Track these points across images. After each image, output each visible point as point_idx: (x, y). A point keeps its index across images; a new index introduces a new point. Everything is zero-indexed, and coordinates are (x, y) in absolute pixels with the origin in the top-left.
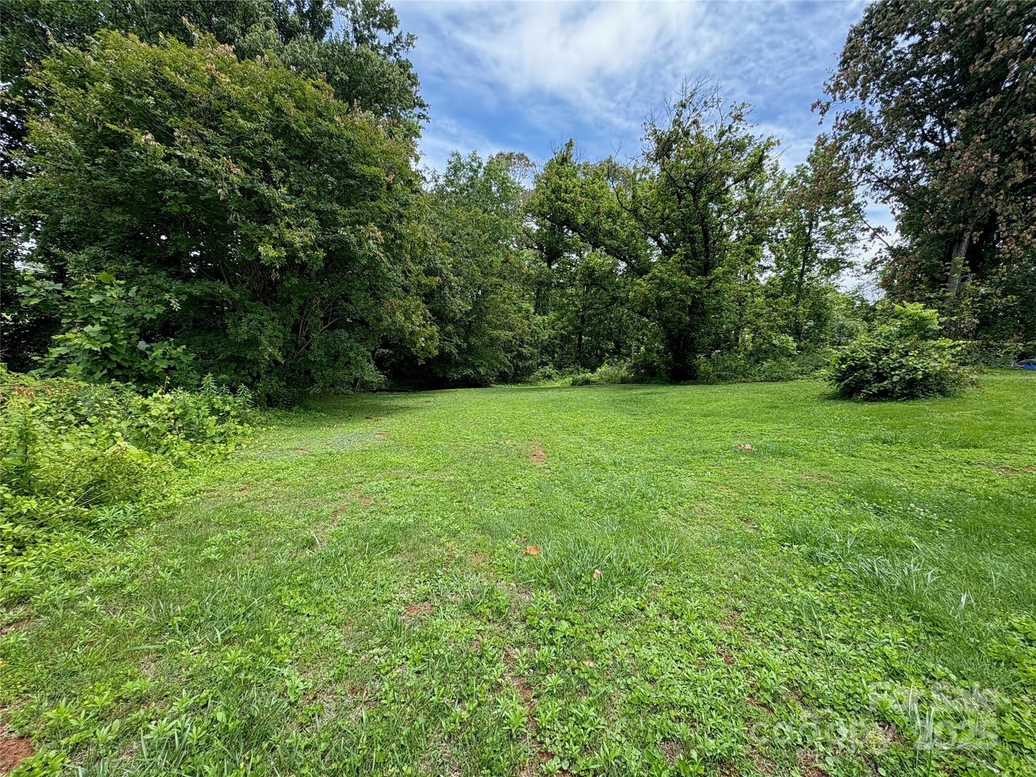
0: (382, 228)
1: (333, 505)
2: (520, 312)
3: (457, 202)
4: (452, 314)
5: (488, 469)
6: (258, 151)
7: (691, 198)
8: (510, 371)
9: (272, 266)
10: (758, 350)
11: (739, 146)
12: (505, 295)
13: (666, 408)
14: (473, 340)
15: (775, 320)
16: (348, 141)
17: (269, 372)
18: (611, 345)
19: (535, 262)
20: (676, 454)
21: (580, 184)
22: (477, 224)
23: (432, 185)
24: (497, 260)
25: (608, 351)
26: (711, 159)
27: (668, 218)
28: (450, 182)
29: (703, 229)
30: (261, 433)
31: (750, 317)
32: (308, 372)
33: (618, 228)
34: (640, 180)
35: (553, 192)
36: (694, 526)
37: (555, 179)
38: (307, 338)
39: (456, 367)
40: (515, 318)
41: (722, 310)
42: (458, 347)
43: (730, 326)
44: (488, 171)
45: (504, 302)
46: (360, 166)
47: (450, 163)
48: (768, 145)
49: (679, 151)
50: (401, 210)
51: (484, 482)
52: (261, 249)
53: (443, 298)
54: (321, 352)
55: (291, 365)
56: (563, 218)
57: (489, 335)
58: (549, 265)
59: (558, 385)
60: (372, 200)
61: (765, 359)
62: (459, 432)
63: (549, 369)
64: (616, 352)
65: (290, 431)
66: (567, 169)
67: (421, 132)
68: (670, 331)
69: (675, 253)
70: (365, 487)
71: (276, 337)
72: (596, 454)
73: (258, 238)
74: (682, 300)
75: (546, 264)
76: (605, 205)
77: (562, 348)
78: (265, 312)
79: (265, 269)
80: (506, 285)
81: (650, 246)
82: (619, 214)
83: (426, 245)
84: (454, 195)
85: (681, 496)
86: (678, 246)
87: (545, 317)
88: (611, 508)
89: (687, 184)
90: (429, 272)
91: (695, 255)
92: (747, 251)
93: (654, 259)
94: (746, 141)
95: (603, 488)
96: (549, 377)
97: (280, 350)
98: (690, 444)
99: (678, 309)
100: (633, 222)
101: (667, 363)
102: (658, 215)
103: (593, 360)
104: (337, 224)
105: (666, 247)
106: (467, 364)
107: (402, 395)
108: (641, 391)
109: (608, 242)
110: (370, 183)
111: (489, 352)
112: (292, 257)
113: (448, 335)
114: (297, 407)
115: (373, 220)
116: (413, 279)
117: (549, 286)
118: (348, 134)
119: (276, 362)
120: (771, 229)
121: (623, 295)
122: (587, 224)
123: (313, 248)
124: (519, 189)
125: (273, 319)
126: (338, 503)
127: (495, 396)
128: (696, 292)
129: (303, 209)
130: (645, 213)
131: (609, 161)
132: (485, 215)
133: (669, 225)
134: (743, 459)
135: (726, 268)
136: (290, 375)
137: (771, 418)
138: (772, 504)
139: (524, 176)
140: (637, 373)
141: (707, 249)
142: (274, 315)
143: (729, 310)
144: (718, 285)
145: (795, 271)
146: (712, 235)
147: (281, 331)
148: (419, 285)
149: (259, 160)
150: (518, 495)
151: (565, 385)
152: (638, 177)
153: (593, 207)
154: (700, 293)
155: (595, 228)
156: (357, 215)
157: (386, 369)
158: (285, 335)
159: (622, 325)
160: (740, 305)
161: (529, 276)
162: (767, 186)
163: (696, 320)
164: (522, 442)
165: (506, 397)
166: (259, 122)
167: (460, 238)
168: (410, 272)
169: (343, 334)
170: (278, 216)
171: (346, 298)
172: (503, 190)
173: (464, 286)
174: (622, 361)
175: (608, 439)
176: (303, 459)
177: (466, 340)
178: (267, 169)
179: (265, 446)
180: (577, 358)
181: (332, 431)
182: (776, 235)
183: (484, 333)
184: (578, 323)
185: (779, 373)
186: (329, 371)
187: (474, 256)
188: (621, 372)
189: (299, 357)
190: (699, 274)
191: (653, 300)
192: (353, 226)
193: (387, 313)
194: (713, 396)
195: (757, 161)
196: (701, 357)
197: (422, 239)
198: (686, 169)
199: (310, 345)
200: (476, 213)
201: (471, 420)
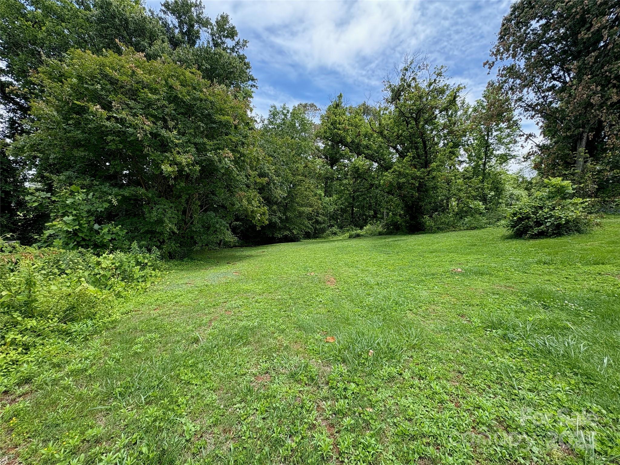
0: (232, 151)
1: (209, 317)
2: (316, 196)
3: (276, 134)
4: (275, 199)
5: (301, 291)
6: (160, 111)
7: (414, 123)
8: (311, 231)
9: (169, 177)
10: (461, 211)
11: (441, 91)
12: (307, 186)
13: (407, 249)
14: (288, 214)
15: (470, 192)
16: (211, 102)
17: (170, 239)
18: (372, 213)
19: (323, 166)
20: (415, 276)
21: (347, 119)
22: (288, 146)
23: (261, 124)
24: (301, 166)
25: (369, 216)
26: (424, 100)
27: (401, 135)
28: (271, 123)
29: (423, 141)
30: (166, 275)
31: (455, 192)
32: (192, 238)
33: (372, 143)
34: (383, 114)
35: (332, 124)
36: (429, 320)
37: (333, 117)
38: (191, 217)
39: (279, 231)
40: (313, 200)
41: (438, 188)
42: (280, 218)
43: (443, 197)
44: (293, 114)
45: (306, 190)
46: (219, 116)
47: (271, 111)
48: (459, 89)
49: (405, 96)
50: (243, 140)
51: (299, 298)
52: (163, 167)
53: (270, 190)
54: (200, 226)
55: (182, 234)
56: (338, 139)
57: (298, 210)
58: (332, 167)
59: (341, 238)
60: (226, 135)
61: (465, 216)
62: (283, 269)
63: (335, 229)
64: (375, 216)
65: (183, 273)
66: (339, 111)
67: (253, 95)
68: (406, 202)
69: (407, 156)
70: (228, 305)
71: (173, 218)
72: (366, 279)
73: (161, 161)
74: (412, 184)
75: (330, 167)
76: (363, 130)
77: (342, 216)
78: (166, 203)
79: (166, 179)
80: (307, 180)
81: (391, 153)
82: (372, 135)
83: (258, 159)
84: (274, 130)
85: (420, 302)
86: (408, 151)
87: (331, 198)
88: (377, 312)
89: (411, 115)
90: (261, 175)
91: (419, 156)
92: (450, 152)
93: (395, 160)
94: (445, 88)
95: (371, 299)
96: (335, 234)
97: (175, 225)
98: (424, 270)
99: (411, 189)
100: (380, 139)
101: (406, 222)
102: (395, 134)
103: (361, 222)
104: (206, 150)
105: (402, 153)
106: (286, 228)
107: (248, 248)
109: (366, 152)
110: (225, 126)
111: (299, 220)
112: (181, 171)
113: (274, 212)
114: (186, 259)
115: (227, 147)
116: (252, 179)
117: (332, 179)
118: (211, 98)
119: (174, 233)
120: (464, 138)
121: (377, 182)
122: (353, 142)
123: (193, 165)
124: (312, 124)
125: (171, 207)
126: (212, 315)
127: (303, 246)
128: (421, 178)
129: (186, 142)
130: (387, 133)
131: (364, 104)
132: (293, 140)
133: (402, 139)
134: (457, 277)
135: (438, 163)
136: (182, 240)
137: (472, 252)
138: (477, 305)
139: (314, 116)
140: (388, 229)
141: (426, 153)
142: (171, 205)
143: (441, 188)
144: (434, 174)
145: (480, 163)
146: (429, 144)
147: (176, 214)
148: (256, 183)
149: (161, 116)
150: (320, 306)
151: (345, 238)
152: (382, 112)
153: (356, 132)
154: (423, 179)
155: (358, 144)
156: (218, 144)
157: (238, 233)
158: (178, 217)
159: (377, 201)
160: (448, 184)
161: (320, 174)
162: (459, 113)
163: (422, 195)
164: (321, 273)
165: (310, 246)
166: (160, 95)
167: (279, 154)
168: (250, 176)
169: (212, 214)
170: (172, 148)
171: (213, 193)
172: (303, 125)
173: (282, 182)
174: (379, 222)
175: (373, 269)
176: (191, 289)
177: (284, 214)
178: (165, 121)
179: (168, 283)
180: (351, 222)
181: (208, 272)
182: (467, 141)
183: (295, 209)
184: (351, 200)
185: (475, 224)
186: (205, 237)
187: (287, 164)
188: (379, 228)
189: (187, 229)
190: (422, 168)
191: (395, 184)
192: (216, 151)
193: (238, 201)
194: (436, 240)
195: (452, 99)
196: (427, 217)
197: (256, 156)
198: (410, 106)
199: (193, 221)
200: (287, 139)
201: (290, 262)
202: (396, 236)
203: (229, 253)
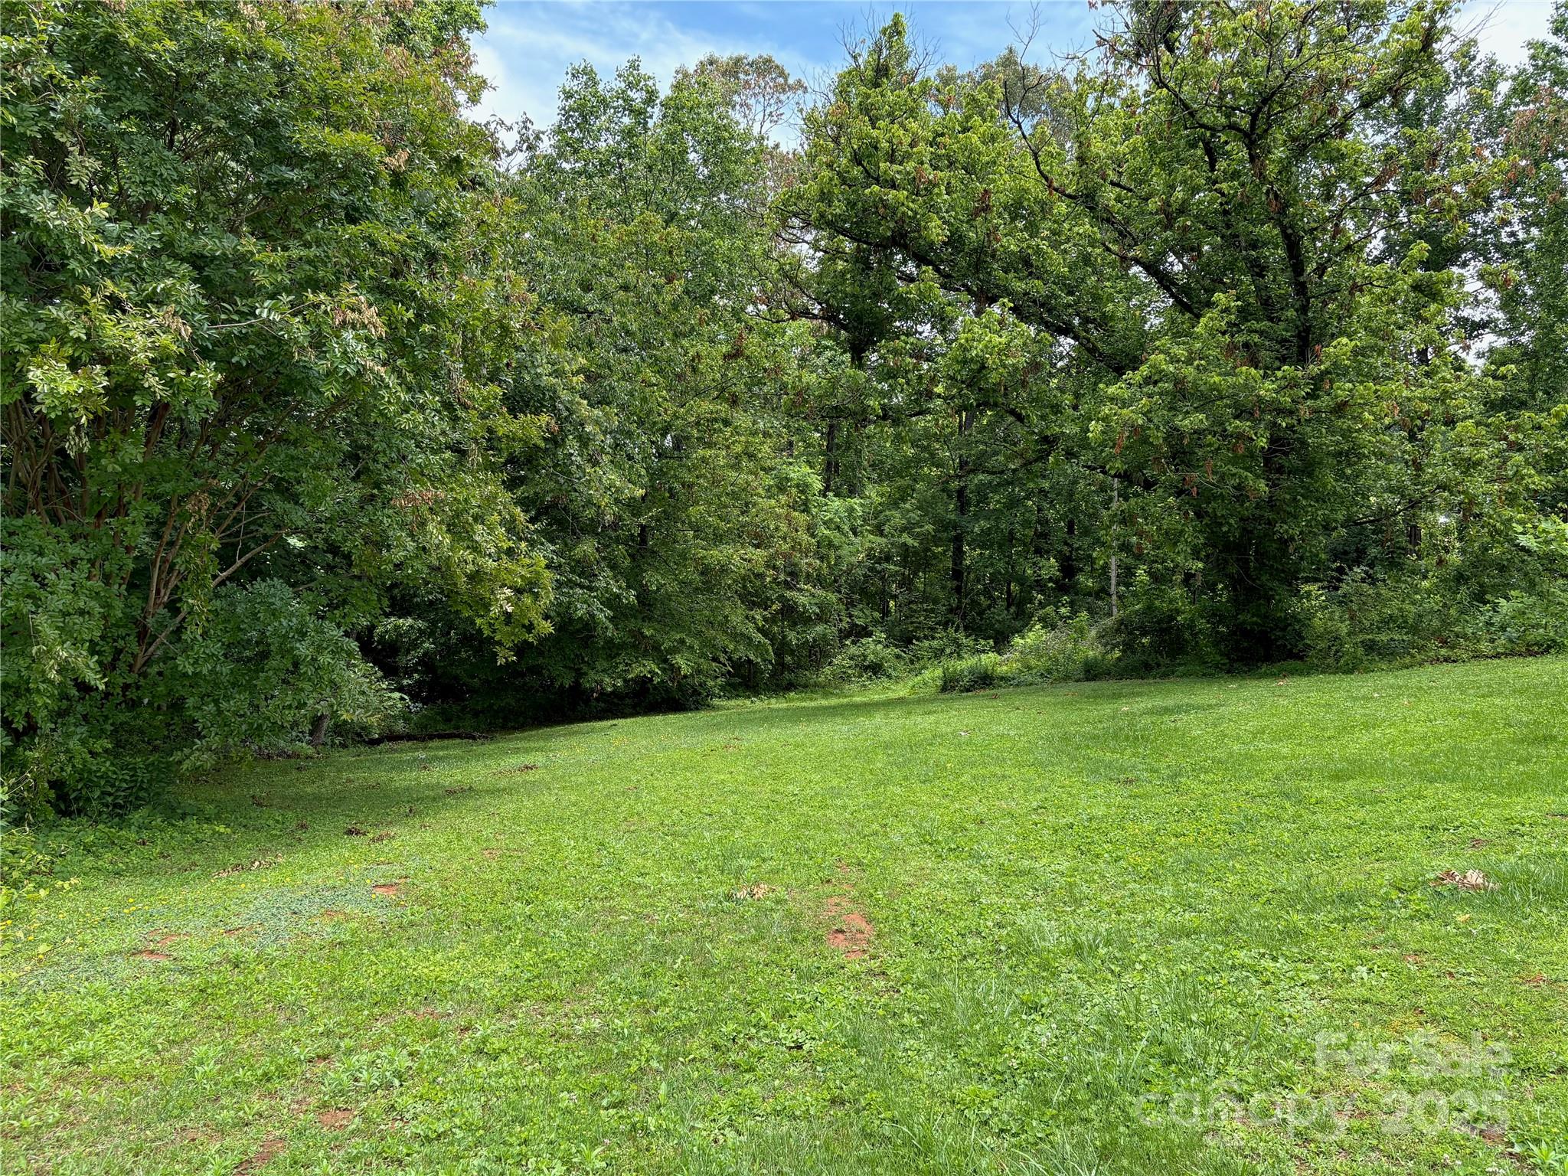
0: (382, 292)
1: (236, 1141)
2: (782, 489)
3: (593, 199)
4: (590, 513)
5: (704, 986)
6: (29, 108)
7: (1244, 154)
8: (764, 659)
9: (66, 418)
10: (1479, 562)
12: (738, 449)
13: (1218, 754)
14: (653, 579)
15: (1518, 477)
16: (278, 66)
17: (62, 714)
18: (1050, 567)
19: (818, 350)
20: (1258, 908)
21: (930, 136)
22: (649, 257)
23: (521, 158)
24: (712, 353)
25: (1039, 584)
26: (1290, 45)
27: (1183, 210)
28: (568, 146)
29: (1284, 232)
30: (35, 902)
31: (1448, 473)
32: (177, 705)
33: (1044, 246)
34: (1096, 112)
35: (857, 159)
36: (1327, 1155)
37: (860, 125)
38: (173, 607)
39: (610, 657)
40: (770, 507)
41: (1360, 456)
42: (612, 602)
43: (1390, 499)
44: (673, 108)
45: (736, 467)
46: (315, 131)
47: (568, 95)
49: (1198, 31)
50: (433, 241)
51: (690, 1029)
52: (35, 375)
53: (564, 468)
54: (216, 648)
55: (126, 687)
56: (886, 230)
57: (698, 561)
58: (858, 360)
59: (901, 691)
60: (353, 221)
61: (1503, 590)
62: (618, 864)
63: (874, 647)
64: (1065, 584)
65: (122, 889)
66: (889, 95)
67: (485, 15)
68: (1216, 522)
69: (1209, 305)
70: (336, 1073)
71: (82, 613)
72: (1021, 920)
73: (29, 341)
74: (1240, 436)
75: (847, 357)
76: (1002, 186)
77: (906, 583)
78: (50, 544)
79: (51, 426)
80: (743, 419)
81: (1139, 289)
82: (1045, 208)
83: (506, 330)
84: (583, 180)
85: (1283, 1052)
86: (1218, 284)
87: (855, 502)
88: (1071, 1102)
89: (1228, 116)
90: (519, 402)
91: (1268, 307)
92: (1416, 287)
93: (1155, 322)
95: (1045, 1032)
96: (875, 669)
97: (92, 652)
98: (1299, 874)
99: (1234, 462)
100: (1086, 227)
101: (1215, 616)
102: (1154, 204)
103: (1000, 614)
104: (252, 291)
105: (1186, 290)
106: (641, 646)
107: (454, 748)
108: (1142, 704)
109: (1019, 286)
110: (343, 175)
112: (123, 391)
113: (584, 569)
114: (143, 812)
115: (354, 274)
116: (473, 424)
117: (861, 418)
118: (278, 47)
119: (84, 688)
120: (1478, 217)
121: (1070, 429)
122: (955, 241)
123: (186, 363)
124: (764, 153)
125: (72, 564)
126: (252, 1131)
127: (721, 738)
128: (1281, 411)
129: (155, 253)
130: (1119, 199)
131: (1008, 61)
132: (673, 229)
133: (1185, 229)
134: (1461, 918)
135: (1362, 338)
136: (123, 717)
137: (1534, 777)
139: (775, 118)
140: (1128, 647)
141: (1301, 289)
142: (74, 550)
143: (1380, 456)
144: (1343, 388)
146: (1315, 250)
147: (96, 595)
148: (492, 441)
149: (33, 132)
150: (794, 1071)
151: (923, 693)
152: (1091, 103)
153: (968, 192)
154: (1291, 413)
155: (980, 250)
156: (310, 262)
157: (408, 672)
158: (108, 606)
159: (1075, 510)
160: (1412, 437)
161: (802, 393)
162: (1452, 101)
163: (1289, 490)
164: (802, 888)
165: (755, 738)
166: (33, 33)
167: (605, 297)
168: (465, 407)
169: (275, 591)
170: (85, 282)
171: (285, 490)
172: (720, 158)
173: (620, 431)
174: (1084, 614)
175: (1054, 866)
176: (153, 984)
177: (633, 579)
178: (53, 155)
179: (43, 948)
180: (951, 610)
181: (246, 883)
182: (1495, 231)
183: (683, 556)
184: (949, 509)
185: (1546, 628)
186: (239, 701)
187: (646, 345)
188: (1083, 646)
189: (148, 663)
190: (1284, 360)
191: (1158, 437)
192: (299, 296)
193: (402, 526)
194: (1359, 712)
195: (1417, 44)
196: (1314, 594)
197: (495, 314)
198: (1220, 79)
199: (180, 630)
200: (646, 225)
201: (653, 822)
202: (1167, 685)
203: (360, 776)
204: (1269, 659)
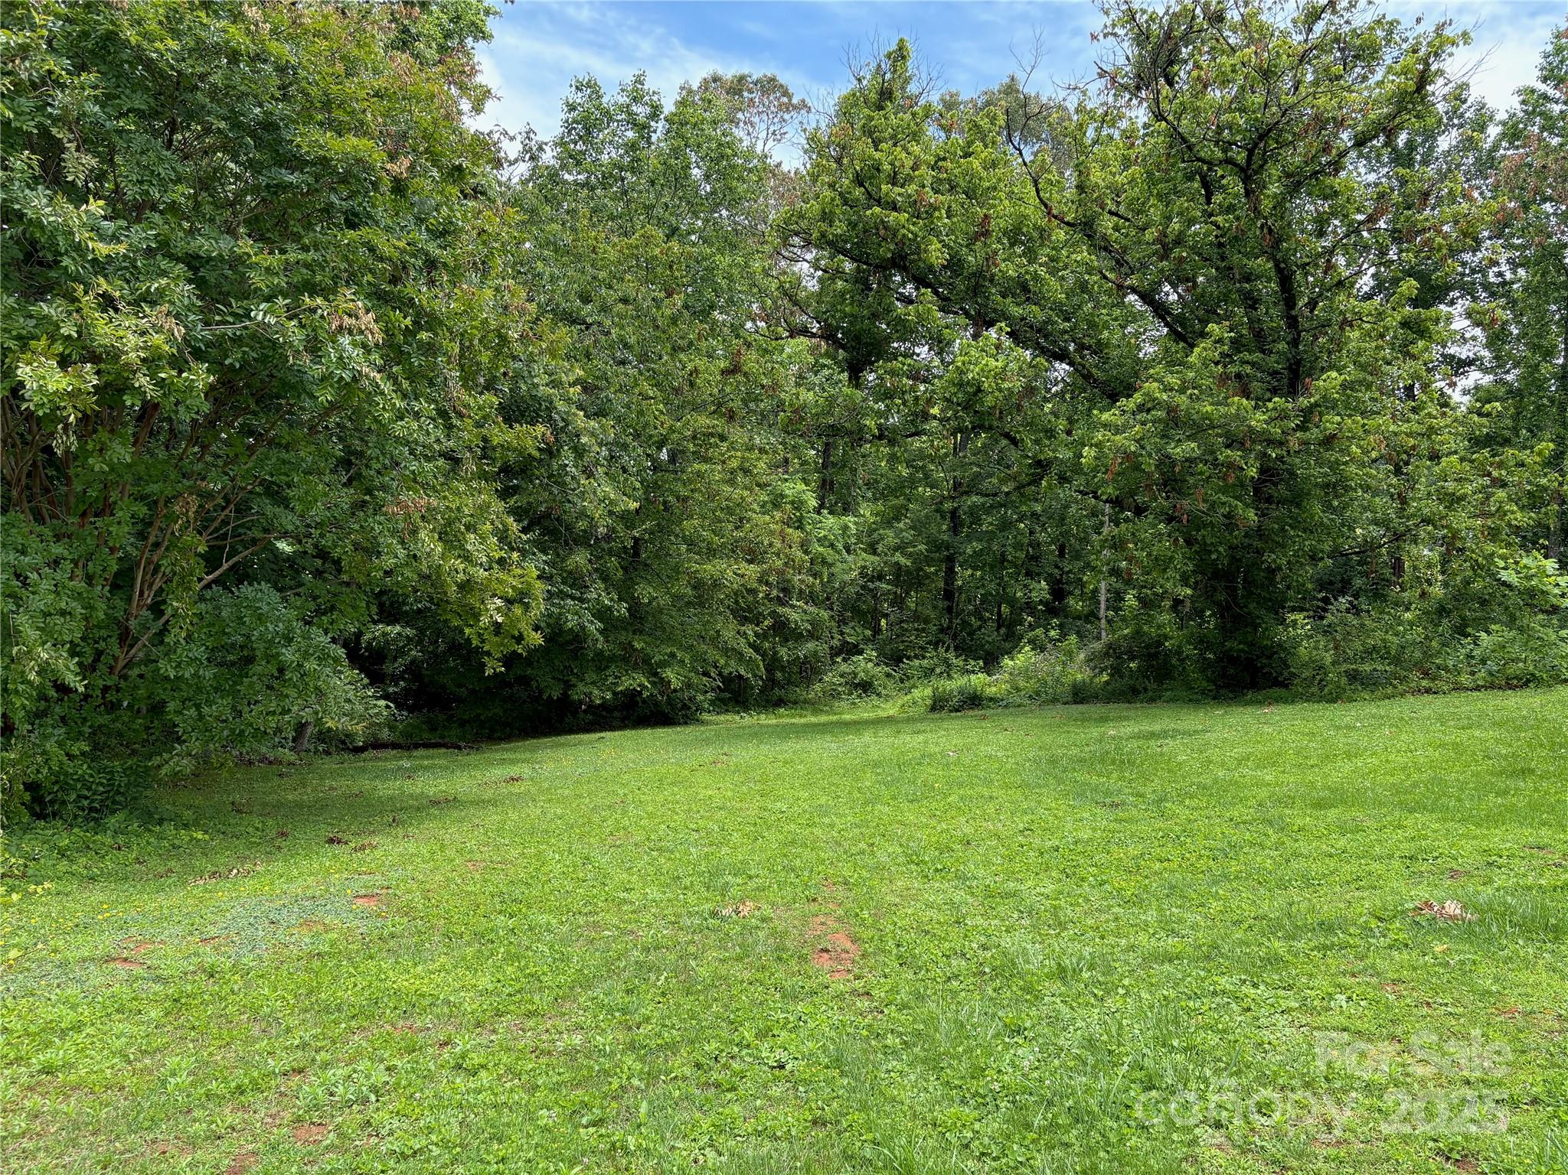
0: (379, 298)
1: (208, 1154)
2: (776, 505)
3: (594, 211)
4: (582, 525)
5: (687, 1003)
6: (26, 103)
7: (1240, 188)
8: (753, 673)
9: (54, 416)
10: (1461, 595)
11: (1361, 48)
12: (734, 464)
13: (1203, 779)
14: (645, 592)
15: (1501, 513)
16: (281, 70)
17: (40, 714)
18: (1041, 589)
19: (816, 368)
20: (1239, 935)
21: (932, 160)
22: (649, 270)
23: (523, 169)
24: (710, 370)
25: (1030, 607)
26: (1287, 83)
27: (1179, 241)
28: (573, 159)
29: (1277, 266)
31: (1432, 506)
32: (157, 709)
33: (1042, 272)
34: (1095, 142)
35: (859, 180)
37: (863, 146)
38: (157, 609)
39: (600, 669)
40: (764, 524)
41: (1347, 489)
42: (602, 614)
43: (1376, 532)
44: (677, 123)
45: (731, 482)
46: (316, 135)
47: (572, 108)
48: (1440, 43)
49: (1197, 66)
50: (433, 249)
51: (672, 1047)
52: (24, 372)
53: (557, 479)
54: (199, 652)
55: (106, 689)
56: (886, 251)
57: (690, 575)
58: (855, 380)
59: (890, 709)
60: (352, 226)
61: (1483, 624)
62: (603, 879)
63: (865, 665)
64: (1054, 607)
65: (97, 895)
66: (893, 119)
67: (491, 25)
68: (1205, 550)
69: (1203, 335)
70: (312, 1087)
71: (63, 613)
72: (1006, 941)
73: (19, 338)
74: (1231, 465)
75: (845, 376)
76: (1002, 212)
77: (898, 602)
78: (34, 543)
79: (38, 424)
80: (738, 434)
81: (1135, 317)
82: (1043, 234)
83: (504, 340)
84: (585, 192)
85: (1264, 1080)
86: (1212, 315)
87: (849, 520)
88: (1053, 1126)
89: (1225, 151)
90: (516, 411)
91: (1260, 338)
92: (1405, 324)
93: (1149, 350)
94: (1380, 33)
95: (1027, 1055)
96: (865, 687)
97: (73, 653)
98: (1280, 901)
99: (1224, 490)
100: (1083, 254)
101: (1202, 642)
102: (1150, 235)
103: (990, 635)
104: (247, 293)
105: (1180, 319)
106: (629, 659)
107: (440, 758)
108: (1129, 728)
109: (1017, 311)
110: (344, 181)
111: (693, 620)
112: (113, 389)
113: (576, 580)
114: (120, 816)
115: (352, 279)
116: (468, 434)
117: (857, 437)
118: (282, 50)
119: (63, 689)
120: (1467, 257)
121: (1065, 454)
122: (955, 264)
123: (178, 364)
124: (765, 172)
125: (55, 563)
126: (224, 1145)
127: (709, 753)
128: (1271, 442)
129: (150, 252)
130: (1116, 229)
131: (1011, 89)
132: (674, 243)
133: (1181, 260)
134: (1439, 948)
135: (1352, 373)
136: (103, 719)
137: (1512, 809)
138: (1535, 1101)
139: (778, 137)
140: (1117, 672)
141: (1293, 322)
142: (58, 550)
143: (1366, 488)
144: (1331, 421)
145: (1545, 369)
146: (1307, 283)
147: (78, 596)
148: (487, 450)
149: (30, 127)
150: (776, 1091)
151: (912, 712)
152: (1091, 133)
153: (968, 217)
154: (1281, 444)
155: (979, 274)
156: (307, 266)
157: (394, 680)
158: (90, 607)
159: (1066, 534)
160: (1398, 471)
161: (799, 411)
162: (1444, 142)
163: (1277, 520)
164: (788, 907)
165: (745, 754)
166: (33, 27)
167: (605, 309)
168: (460, 415)
169: (262, 595)
170: (77, 279)
171: (275, 494)
172: (723, 175)
173: (616, 443)
174: (1073, 638)
175: (1039, 888)
176: (127, 993)
177: (625, 592)
178: (49, 150)
180: (942, 630)
181: (221, 893)
182: (1483, 271)
183: (676, 569)
184: (942, 530)
185: (1526, 662)
186: (221, 706)
187: (644, 358)
188: (1072, 668)
189: (129, 665)
190: (1275, 392)
191: (1150, 464)
192: (296, 300)
193: (394, 532)
194: (1341, 740)
195: (1411, 86)
196: (1300, 623)
197: (493, 323)
198: (1218, 114)
199: (164, 631)
200: (647, 239)
201: (639, 837)
202: (1153, 710)
203: (343, 784)
204: (1254, 686)
